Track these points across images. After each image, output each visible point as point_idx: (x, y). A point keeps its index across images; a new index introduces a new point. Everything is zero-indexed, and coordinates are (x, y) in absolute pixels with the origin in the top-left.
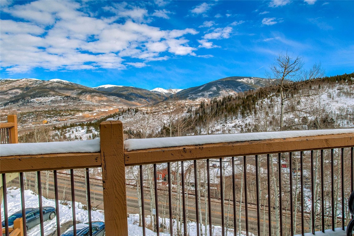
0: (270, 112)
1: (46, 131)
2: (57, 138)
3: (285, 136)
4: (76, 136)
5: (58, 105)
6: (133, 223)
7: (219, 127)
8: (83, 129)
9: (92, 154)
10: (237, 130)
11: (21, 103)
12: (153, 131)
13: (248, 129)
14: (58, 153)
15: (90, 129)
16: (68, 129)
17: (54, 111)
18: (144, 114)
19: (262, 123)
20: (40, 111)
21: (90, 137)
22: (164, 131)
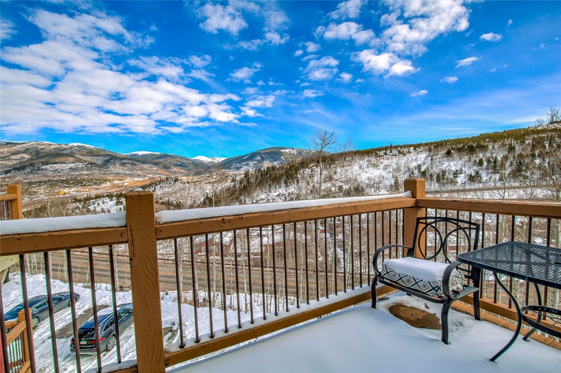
0: (310, 182)
1: (63, 203)
2: (77, 211)
3: (320, 204)
4: (102, 209)
5: (79, 174)
6: (172, 301)
7: (263, 196)
8: (112, 200)
9: (116, 229)
10: (281, 199)
11: (28, 170)
12: (195, 201)
13: (291, 197)
14: (71, 230)
15: (120, 200)
16: (93, 200)
17: (74, 180)
18: (184, 183)
19: (304, 192)
20: (55, 181)
21: (120, 209)
22: (207, 201)
